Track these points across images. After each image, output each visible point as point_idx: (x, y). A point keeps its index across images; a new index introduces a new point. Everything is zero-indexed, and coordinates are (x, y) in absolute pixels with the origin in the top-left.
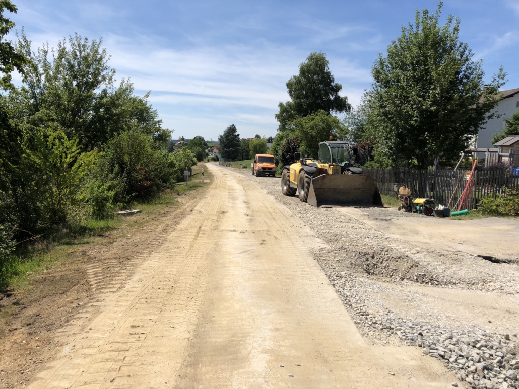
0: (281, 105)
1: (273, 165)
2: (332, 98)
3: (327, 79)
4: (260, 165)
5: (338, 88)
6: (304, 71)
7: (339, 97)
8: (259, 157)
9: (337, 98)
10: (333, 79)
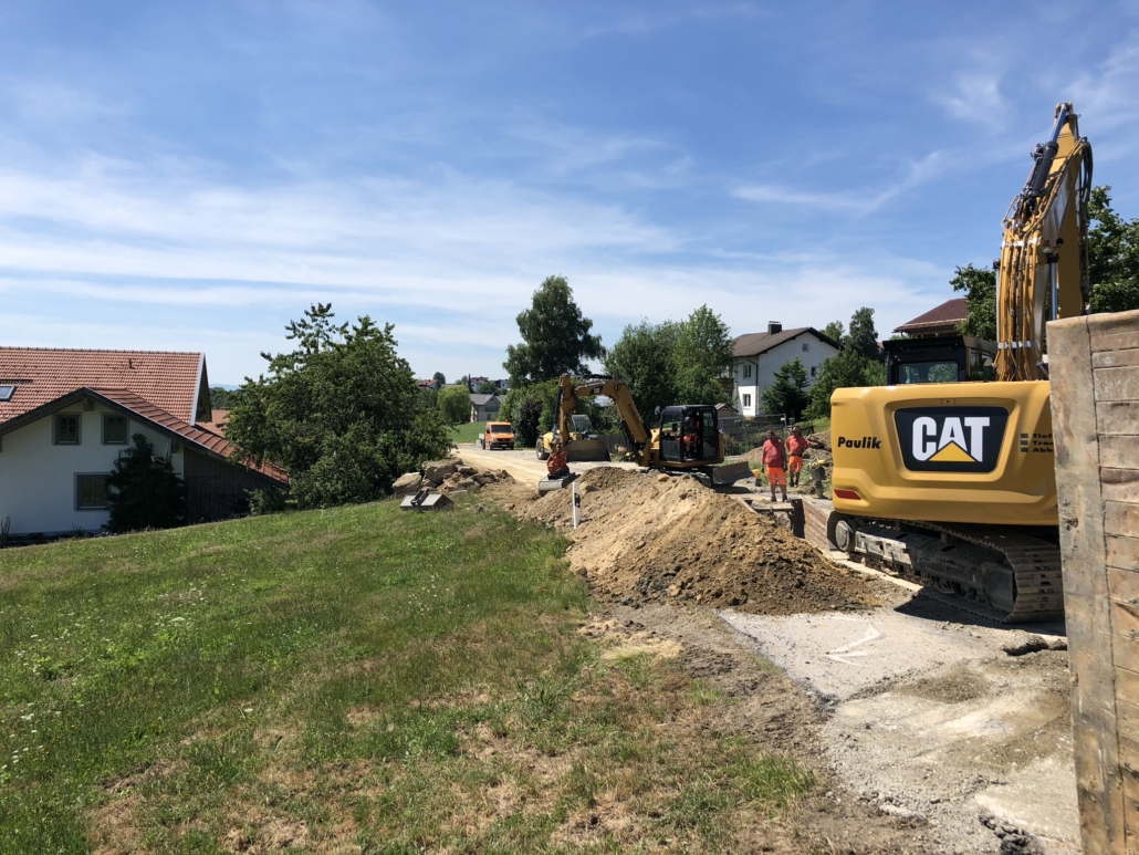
0: (511, 350)
1: (511, 436)
2: (580, 338)
3: (571, 313)
4: (494, 436)
5: (587, 324)
6: (539, 302)
7: (589, 337)
8: (493, 426)
9: (588, 338)
10: (580, 313)
